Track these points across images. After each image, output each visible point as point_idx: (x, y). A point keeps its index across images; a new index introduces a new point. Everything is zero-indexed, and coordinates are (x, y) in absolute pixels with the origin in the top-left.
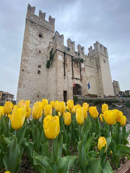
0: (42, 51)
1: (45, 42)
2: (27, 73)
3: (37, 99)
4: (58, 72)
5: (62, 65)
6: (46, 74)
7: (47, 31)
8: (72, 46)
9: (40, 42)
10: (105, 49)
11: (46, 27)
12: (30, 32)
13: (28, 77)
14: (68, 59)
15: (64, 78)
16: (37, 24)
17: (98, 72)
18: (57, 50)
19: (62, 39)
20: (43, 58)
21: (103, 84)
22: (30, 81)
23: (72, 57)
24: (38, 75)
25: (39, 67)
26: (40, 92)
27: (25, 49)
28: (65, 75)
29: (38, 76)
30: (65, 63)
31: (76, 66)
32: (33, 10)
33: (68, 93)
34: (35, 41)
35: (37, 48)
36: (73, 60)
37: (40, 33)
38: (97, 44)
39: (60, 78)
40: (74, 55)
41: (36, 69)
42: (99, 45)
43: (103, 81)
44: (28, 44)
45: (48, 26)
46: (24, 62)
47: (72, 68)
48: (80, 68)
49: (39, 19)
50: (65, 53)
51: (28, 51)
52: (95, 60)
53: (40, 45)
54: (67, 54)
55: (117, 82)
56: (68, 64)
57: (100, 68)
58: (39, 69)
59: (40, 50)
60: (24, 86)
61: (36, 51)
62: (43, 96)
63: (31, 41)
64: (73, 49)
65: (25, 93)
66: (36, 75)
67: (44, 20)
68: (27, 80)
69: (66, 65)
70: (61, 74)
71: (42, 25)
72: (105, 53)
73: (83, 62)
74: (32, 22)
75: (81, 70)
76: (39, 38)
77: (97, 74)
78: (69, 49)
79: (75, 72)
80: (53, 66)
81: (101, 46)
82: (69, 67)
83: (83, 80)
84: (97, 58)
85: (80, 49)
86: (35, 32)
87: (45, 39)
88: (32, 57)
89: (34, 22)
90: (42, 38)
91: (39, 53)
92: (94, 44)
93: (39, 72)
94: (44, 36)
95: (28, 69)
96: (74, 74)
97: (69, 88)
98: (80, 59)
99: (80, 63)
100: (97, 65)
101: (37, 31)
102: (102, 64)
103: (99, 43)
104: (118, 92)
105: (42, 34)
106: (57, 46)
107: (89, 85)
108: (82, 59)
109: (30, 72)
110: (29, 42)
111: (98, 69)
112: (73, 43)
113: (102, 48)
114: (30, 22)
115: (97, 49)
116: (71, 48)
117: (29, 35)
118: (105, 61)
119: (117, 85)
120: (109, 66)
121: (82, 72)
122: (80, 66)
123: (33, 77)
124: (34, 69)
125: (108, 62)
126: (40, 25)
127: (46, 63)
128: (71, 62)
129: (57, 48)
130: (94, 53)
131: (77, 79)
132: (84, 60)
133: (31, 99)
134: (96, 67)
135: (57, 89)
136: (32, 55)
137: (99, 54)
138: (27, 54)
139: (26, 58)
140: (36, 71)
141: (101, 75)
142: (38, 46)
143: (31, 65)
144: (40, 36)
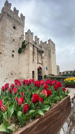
0: (15, 40)
1: (18, 33)
2: (4, 55)
3: (11, 76)
4: (30, 58)
5: (32, 53)
6: (18, 57)
7: (19, 25)
8: (38, 42)
9: (14, 32)
10: (54, 44)
11: (19, 22)
12: (7, 23)
13: (5, 59)
14: (36, 50)
15: (33, 63)
16: (12, 18)
17: (49, 59)
18: (29, 43)
19: (32, 36)
20: (16, 46)
21: (52, 67)
22: (6, 62)
23: (38, 49)
24: (12, 57)
25: (13, 51)
26: (13, 71)
27: (3, 36)
28: (33, 61)
29: (12, 59)
30: (33, 53)
31: (40, 55)
32: (10, 6)
33: (35, 72)
34: (10, 31)
35: (12, 37)
36: (38, 51)
37: (14, 26)
38: (50, 41)
39: (31, 62)
40: (39, 48)
41: (11, 53)
42: (51, 42)
43: (52, 66)
44: (5, 32)
45: (20, 21)
46: (1, 47)
47: (38, 56)
48: (42, 57)
49: (14, 14)
50: (34, 46)
51: (5, 38)
52: (48, 51)
53: (14, 35)
54: (35, 46)
55: (58, 66)
56: (35, 53)
57: (51, 57)
58: (13, 53)
59: (14, 39)
60: (1, 66)
61: (11, 39)
62: (15, 74)
63: (7, 31)
64: (38, 43)
65: (2, 71)
66: (10, 57)
67: (17, 16)
68: (4, 61)
69: (34, 54)
70: (31, 60)
71: (16, 20)
72: (54, 47)
73: (43, 53)
74: (8, 15)
75: (42, 58)
76: (13, 29)
77: (49, 60)
78: (36, 43)
79: (39, 59)
80: (25, 53)
81: (52, 42)
82: (36, 56)
83: (43, 64)
84: (49, 50)
85: (42, 44)
86: (11, 24)
87: (18, 31)
88: (8, 43)
89: (10, 16)
90: (15, 30)
91: (13, 41)
92: (48, 40)
93: (13, 55)
94: (17, 28)
95: (5, 52)
96: (39, 60)
97: (36, 70)
98: (42, 51)
99: (42, 53)
100: (49, 55)
101: (12, 24)
102: (52, 54)
103: (51, 40)
104: (59, 73)
105: (15, 26)
106: (30, 40)
107: (47, 68)
108: (43, 51)
109: (6, 55)
110: (6, 31)
111: (49, 57)
112: (38, 39)
113: (53, 44)
114: (7, 15)
115: (50, 44)
116: (37, 42)
117: (6, 25)
118: (54, 52)
119: (59, 68)
120: (55, 56)
121: (43, 59)
122: (42, 55)
123: (9, 59)
124: (10, 53)
125: (55, 54)
126: (15, 19)
127: (18, 49)
128: (37, 52)
129: (30, 42)
130: (48, 46)
131: (40, 63)
132: (44, 51)
133: (7, 76)
134: (48, 56)
135: (29, 69)
136: (8, 42)
137: (51, 48)
138: (4, 40)
139: (3, 43)
140: (10, 54)
141: (51, 61)
142: (13, 35)
143: (7, 50)
144: (14, 28)
